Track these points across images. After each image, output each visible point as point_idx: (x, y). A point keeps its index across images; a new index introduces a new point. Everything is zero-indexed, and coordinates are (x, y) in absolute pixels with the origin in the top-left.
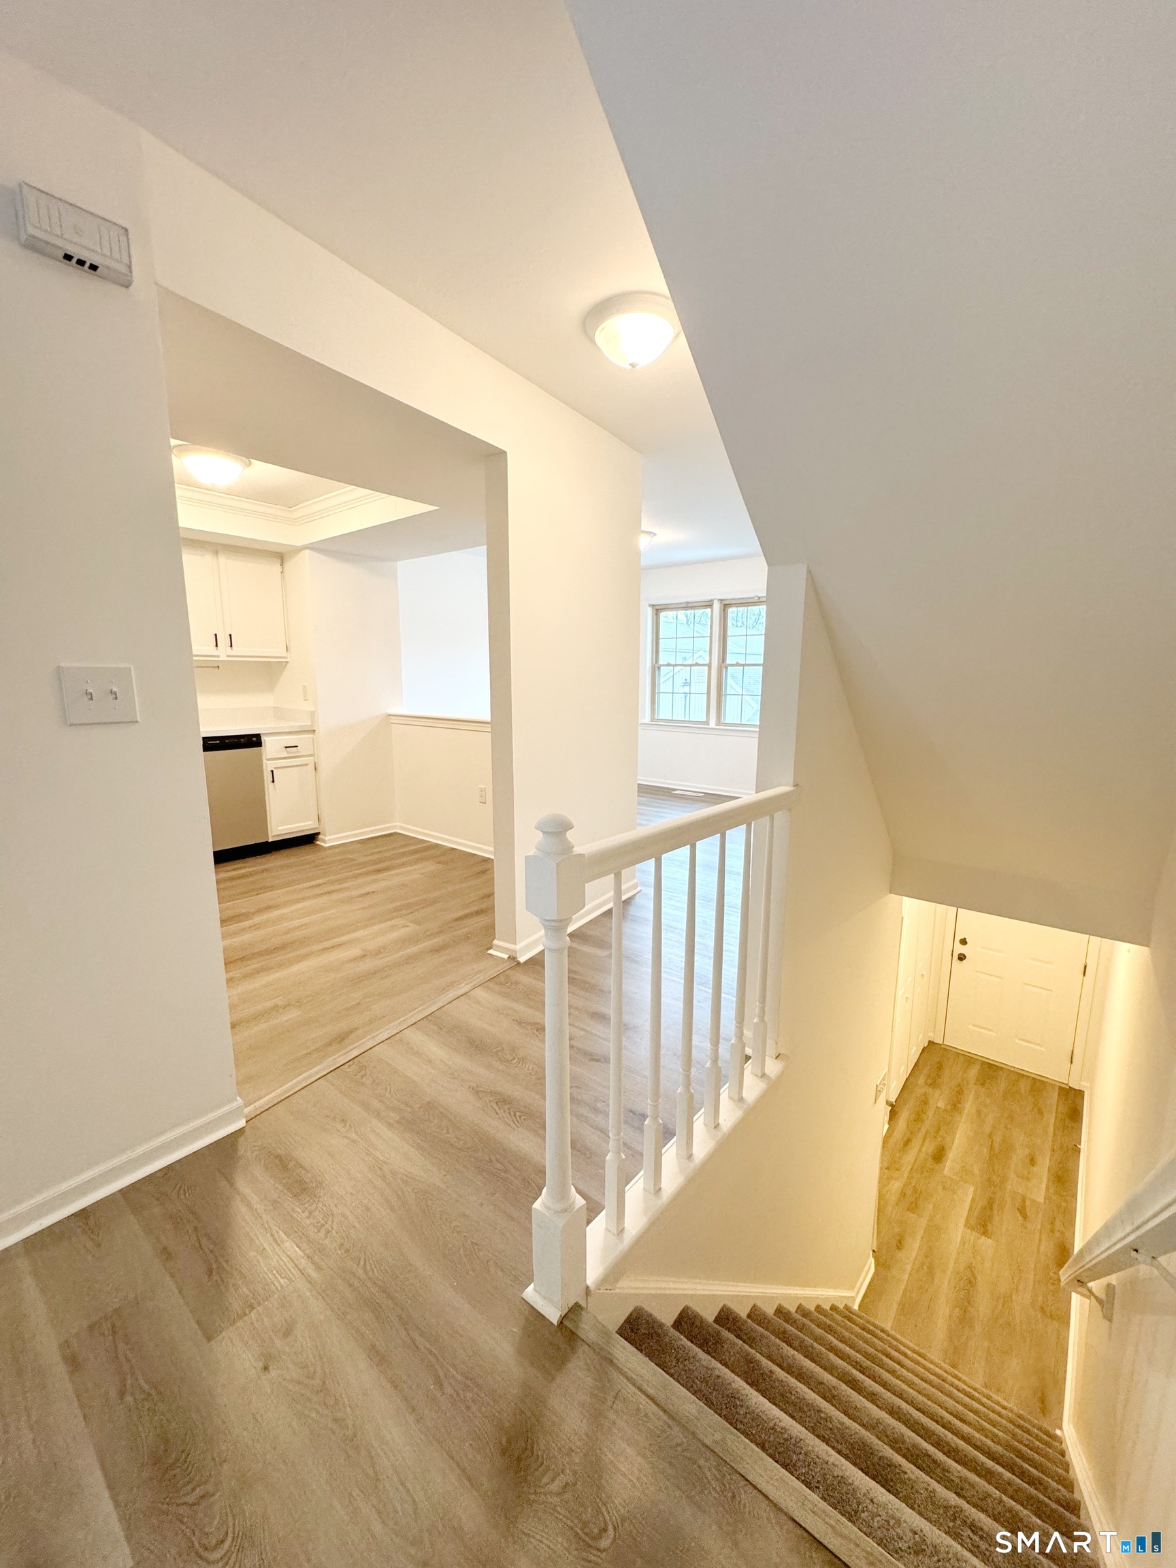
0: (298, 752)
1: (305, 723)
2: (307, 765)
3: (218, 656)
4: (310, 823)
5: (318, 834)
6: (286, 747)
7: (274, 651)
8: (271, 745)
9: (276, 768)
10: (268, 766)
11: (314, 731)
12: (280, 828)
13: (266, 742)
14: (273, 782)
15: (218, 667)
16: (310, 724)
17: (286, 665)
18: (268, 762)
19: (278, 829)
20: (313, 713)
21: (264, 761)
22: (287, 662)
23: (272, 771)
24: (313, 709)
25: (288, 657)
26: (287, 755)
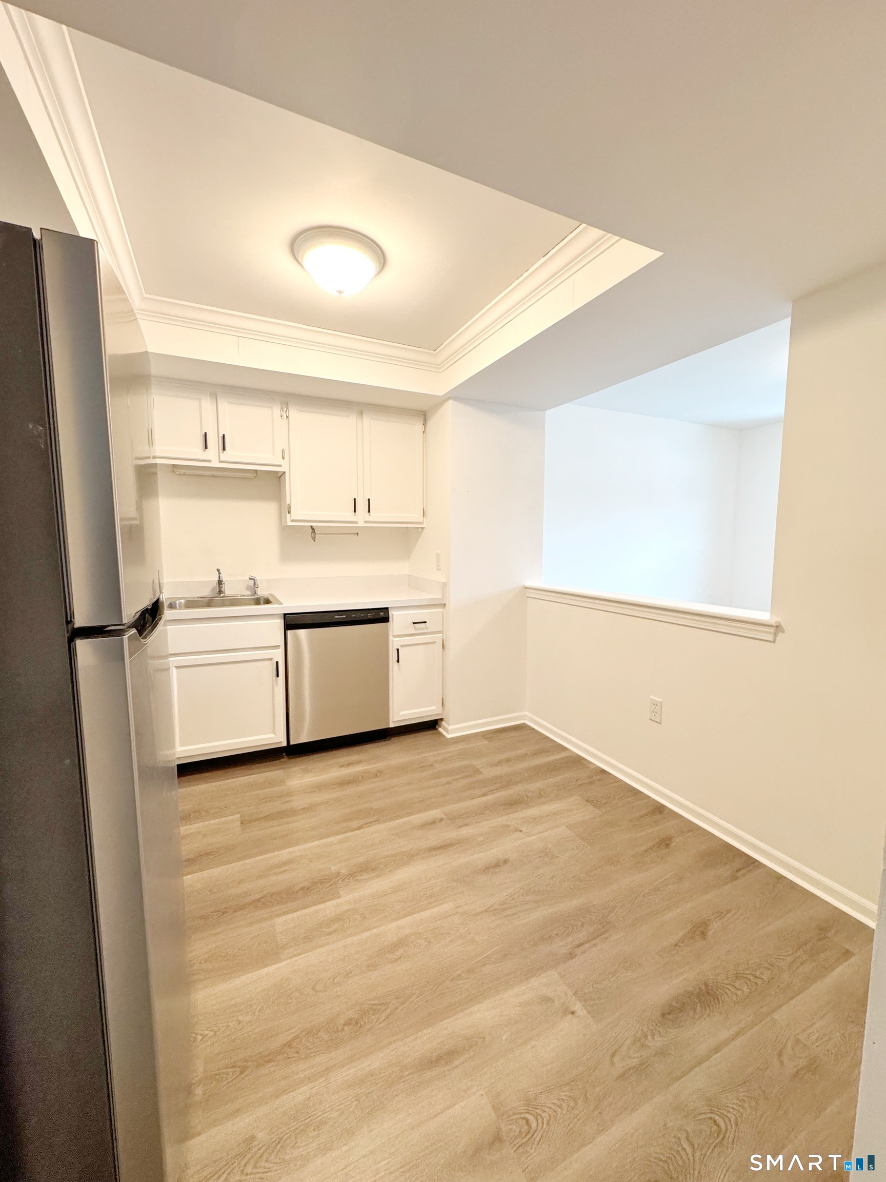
0: (427, 628)
1: (436, 595)
2: (435, 643)
3: (356, 522)
4: (434, 708)
5: (442, 720)
6: (414, 623)
7: (412, 516)
8: (399, 620)
9: (402, 646)
10: (394, 643)
11: (445, 604)
12: (402, 713)
13: (394, 617)
14: (398, 661)
15: (357, 534)
16: (441, 597)
17: (422, 531)
18: (395, 639)
19: (399, 716)
20: (444, 585)
21: (391, 638)
22: (423, 528)
23: (398, 650)
24: (443, 580)
25: (425, 523)
26: (414, 632)
